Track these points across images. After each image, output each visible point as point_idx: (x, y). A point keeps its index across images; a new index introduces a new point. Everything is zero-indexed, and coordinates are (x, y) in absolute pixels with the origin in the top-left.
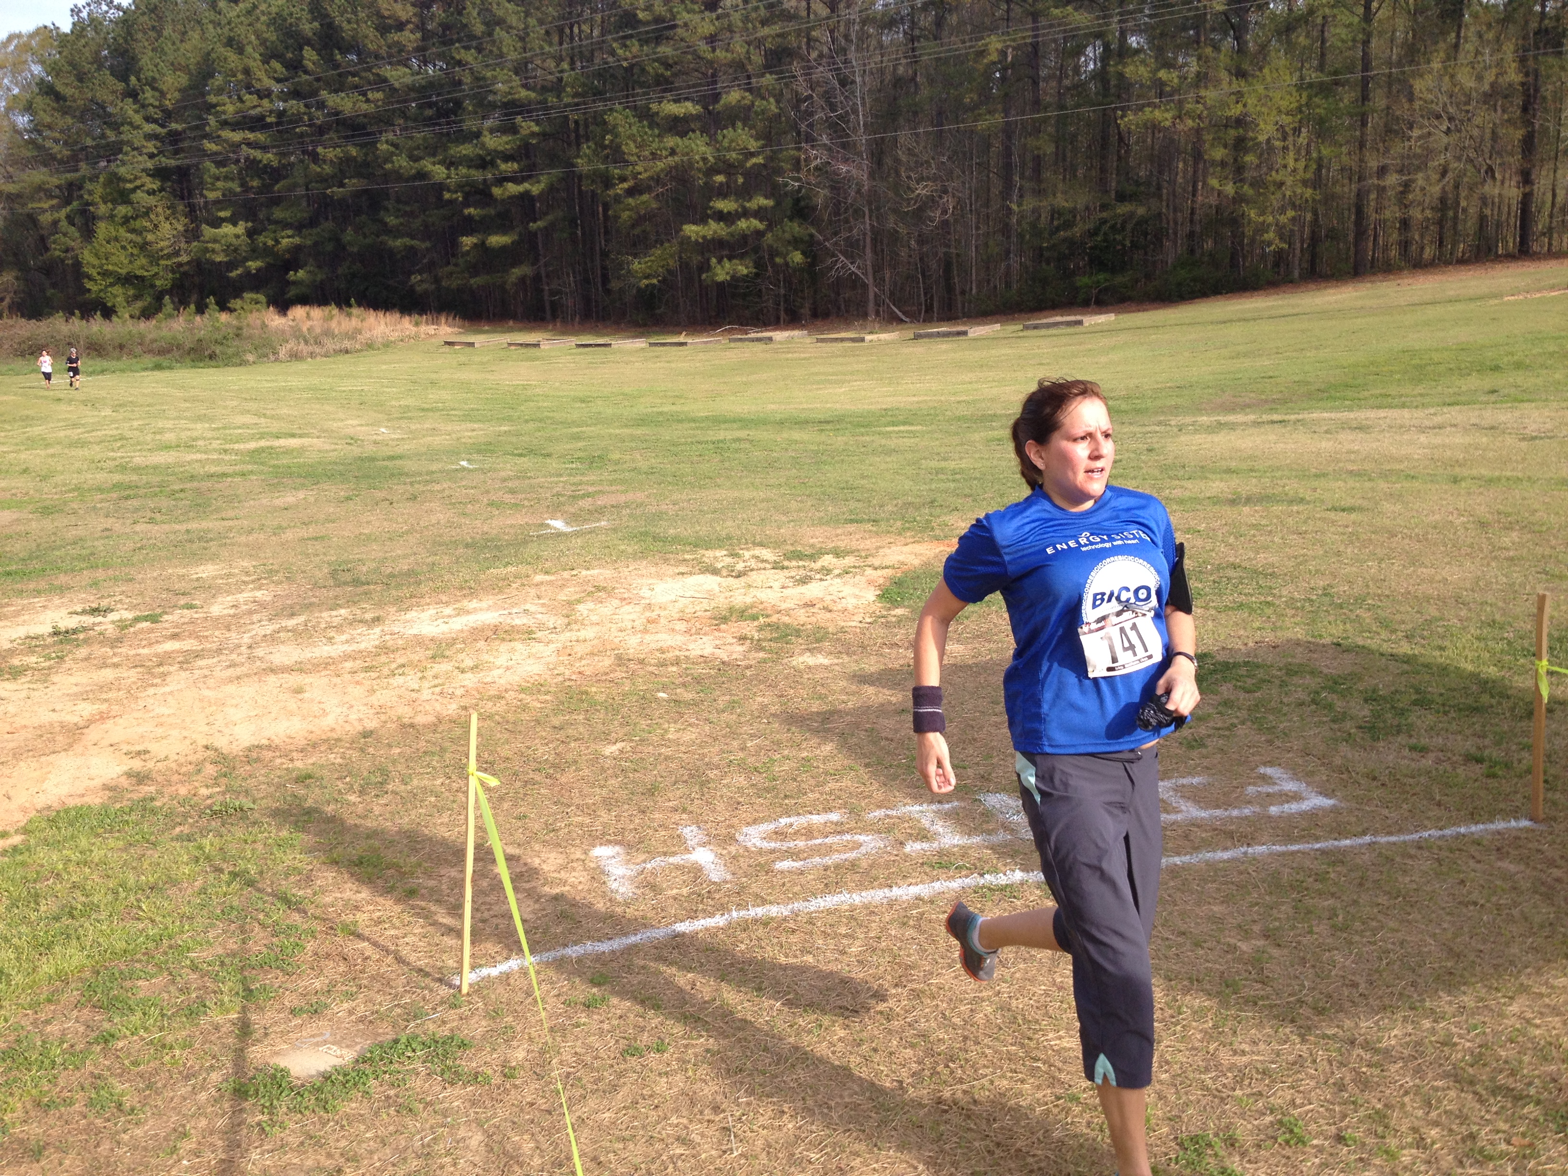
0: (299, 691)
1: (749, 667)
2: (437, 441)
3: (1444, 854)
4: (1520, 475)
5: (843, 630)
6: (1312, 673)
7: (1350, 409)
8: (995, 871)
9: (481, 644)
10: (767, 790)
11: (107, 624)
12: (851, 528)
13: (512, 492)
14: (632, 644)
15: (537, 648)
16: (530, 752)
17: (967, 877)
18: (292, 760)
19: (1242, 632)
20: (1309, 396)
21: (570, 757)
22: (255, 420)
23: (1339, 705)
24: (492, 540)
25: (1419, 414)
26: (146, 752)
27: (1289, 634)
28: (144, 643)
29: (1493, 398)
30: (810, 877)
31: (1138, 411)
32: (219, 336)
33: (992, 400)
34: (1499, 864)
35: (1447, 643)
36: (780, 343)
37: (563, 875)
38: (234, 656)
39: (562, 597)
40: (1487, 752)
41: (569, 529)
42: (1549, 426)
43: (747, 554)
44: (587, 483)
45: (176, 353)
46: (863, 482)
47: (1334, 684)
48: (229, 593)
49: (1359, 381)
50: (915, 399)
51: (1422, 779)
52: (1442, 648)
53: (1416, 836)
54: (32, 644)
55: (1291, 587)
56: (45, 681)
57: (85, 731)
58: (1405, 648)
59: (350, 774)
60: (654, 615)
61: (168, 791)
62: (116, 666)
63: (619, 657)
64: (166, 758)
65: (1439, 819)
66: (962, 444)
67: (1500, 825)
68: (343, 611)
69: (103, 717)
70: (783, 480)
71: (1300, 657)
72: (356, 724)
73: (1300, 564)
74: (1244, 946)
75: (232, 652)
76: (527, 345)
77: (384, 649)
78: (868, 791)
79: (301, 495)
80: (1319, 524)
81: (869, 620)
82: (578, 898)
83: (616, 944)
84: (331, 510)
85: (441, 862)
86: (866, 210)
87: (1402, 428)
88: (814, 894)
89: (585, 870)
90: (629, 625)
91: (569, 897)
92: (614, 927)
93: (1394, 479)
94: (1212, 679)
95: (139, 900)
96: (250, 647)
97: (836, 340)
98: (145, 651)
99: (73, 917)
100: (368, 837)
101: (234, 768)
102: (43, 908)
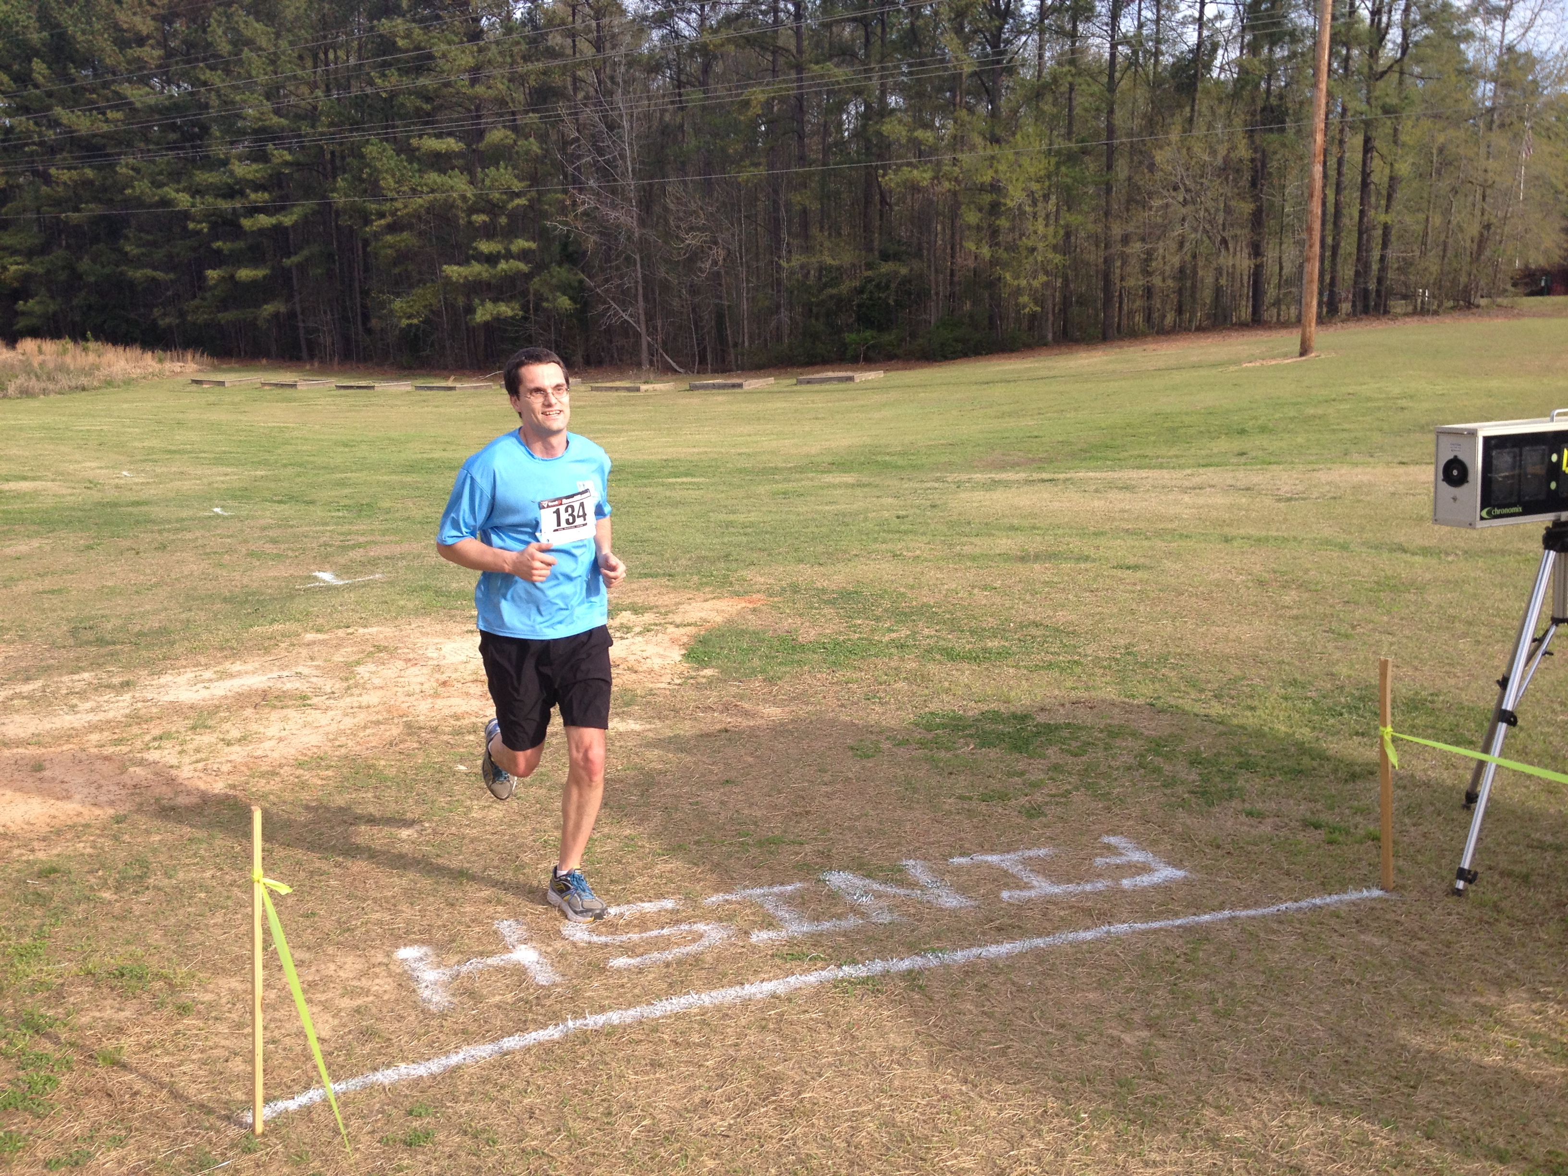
0: (34, 769)
2: (187, 485)
4: (1286, 535)
5: (651, 692)
6: (1133, 734)
7: (1113, 469)
8: (852, 961)
9: (249, 712)
12: (647, 582)
13: (274, 541)
14: (422, 709)
15: (313, 716)
16: (315, 836)
17: (823, 969)
18: (32, 851)
19: (1057, 692)
20: (1073, 455)
21: (362, 841)
23: (1167, 769)
24: (253, 594)
25: (1179, 474)
27: (1102, 694)
29: (1243, 459)
30: (650, 977)
31: (914, 467)
33: (773, 453)
35: (1256, 703)
37: (364, 982)
39: (338, 658)
40: (1322, 817)
41: (341, 583)
42: (1299, 488)
44: (357, 533)
46: (653, 535)
47: (1157, 745)
49: (1118, 442)
50: (696, 450)
51: (1266, 847)
52: (1252, 708)
53: (1273, 909)
55: (1094, 646)
58: (1216, 709)
59: (103, 866)
60: (443, 677)
63: (408, 725)
65: (1289, 888)
66: (748, 497)
67: (1353, 895)
68: (86, 675)
71: (1118, 718)
72: (105, 806)
73: (1099, 622)
74: (1128, 1038)
76: (282, 386)
77: (135, 718)
78: (702, 872)
79: (35, 543)
80: (1108, 581)
81: (678, 681)
82: (385, 1010)
83: (435, 1066)
84: (70, 560)
85: (218, 971)
86: (638, 257)
87: (1166, 488)
88: (658, 996)
89: (390, 976)
90: (418, 689)
91: (374, 1010)
92: (430, 1045)
93: (1169, 538)
94: (1037, 742)
97: (611, 389)
100: (128, 942)
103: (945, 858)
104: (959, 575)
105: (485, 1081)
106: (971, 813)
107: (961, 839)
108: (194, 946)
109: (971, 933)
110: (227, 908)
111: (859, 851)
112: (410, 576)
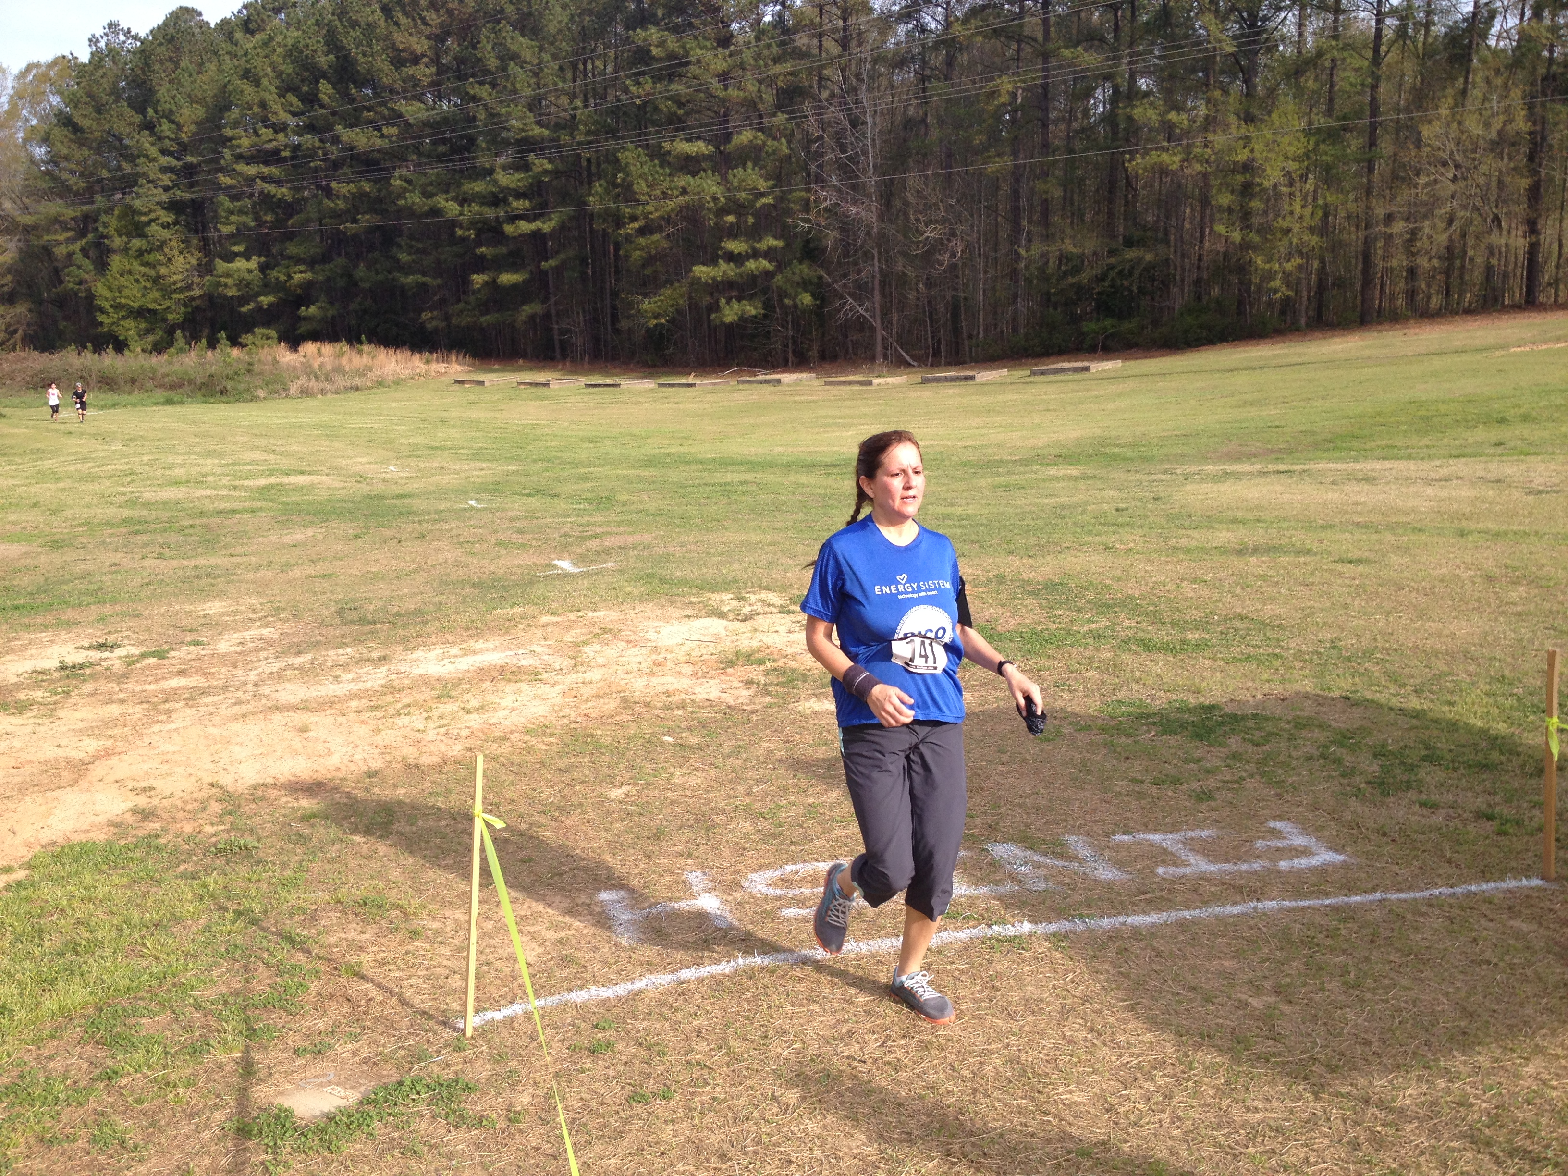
0: (304, 729)
1: (754, 712)
2: (446, 480)
3: (1456, 911)
4: (1527, 529)
6: (1320, 726)
7: (1356, 460)
8: (1003, 922)
9: (487, 684)
10: (773, 836)
11: (114, 659)
13: (520, 532)
14: (639, 686)
15: (543, 689)
16: (535, 794)
17: (974, 927)
19: (1250, 684)
20: (1316, 446)
21: (575, 800)
22: (265, 456)
23: (1348, 759)
24: (499, 580)
25: (1426, 465)
26: (152, 789)
27: (1297, 687)
28: (150, 679)
29: (1499, 450)
31: (1144, 459)
32: (230, 372)
33: (999, 446)
34: (1512, 923)
35: (1456, 698)
36: (788, 385)
38: (240, 694)
39: (568, 638)
40: (1497, 809)
41: (578, 570)
42: (1555, 480)
43: (753, 598)
44: (595, 524)
45: (187, 388)
47: (1344, 738)
48: (236, 630)
49: (1365, 432)
51: (1433, 836)
52: (1451, 704)
53: (1426, 894)
54: (38, 678)
55: (1298, 639)
56: (51, 716)
57: (90, 766)
58: (1414, 703)
59: (355, 814)
60: (660, 658)
61: (173, 828)
62: (122, 701)
63: (625, 700)
64: (172, 795)
65: (1450, 877)
66: (969, 490)
67: (1512, 884)
68: (349, 650)
69: (108, 753)
70: (790, 524)
71: (1308, 710)
72: (361, 763)
73: (1307, 616)
74: (1255, 1002)
75: (238, 689)
76: (537, 385)
77: (390, 688)
79: (310, 532)
80: (1326, 575)
82: (582, 942)
83: (622, 990)
84: (340, 547)
85: (445, 903)
86: (875, 252)
87: (1409, 480)
89: (590, 914)
90: (636, 667)
91: (574, 942)
92: (619, 973)
93: (1400, 531)
94: (1220, 731)
95: (143, 937)
96: (256, 685)
97: (844, 383)
98: (152, 687)
99: (77, 954)
100: (372, 878)
101: (239, 806)
102: (47, 944)
103: (1109, 834)
104: (1169, 567)
105: (661, 1004)
106: (1140, 795)
107: (1127, 819)
108: (426, 882)
109: (1121, 903)
111: (1025, 825)
112: (639, 565)
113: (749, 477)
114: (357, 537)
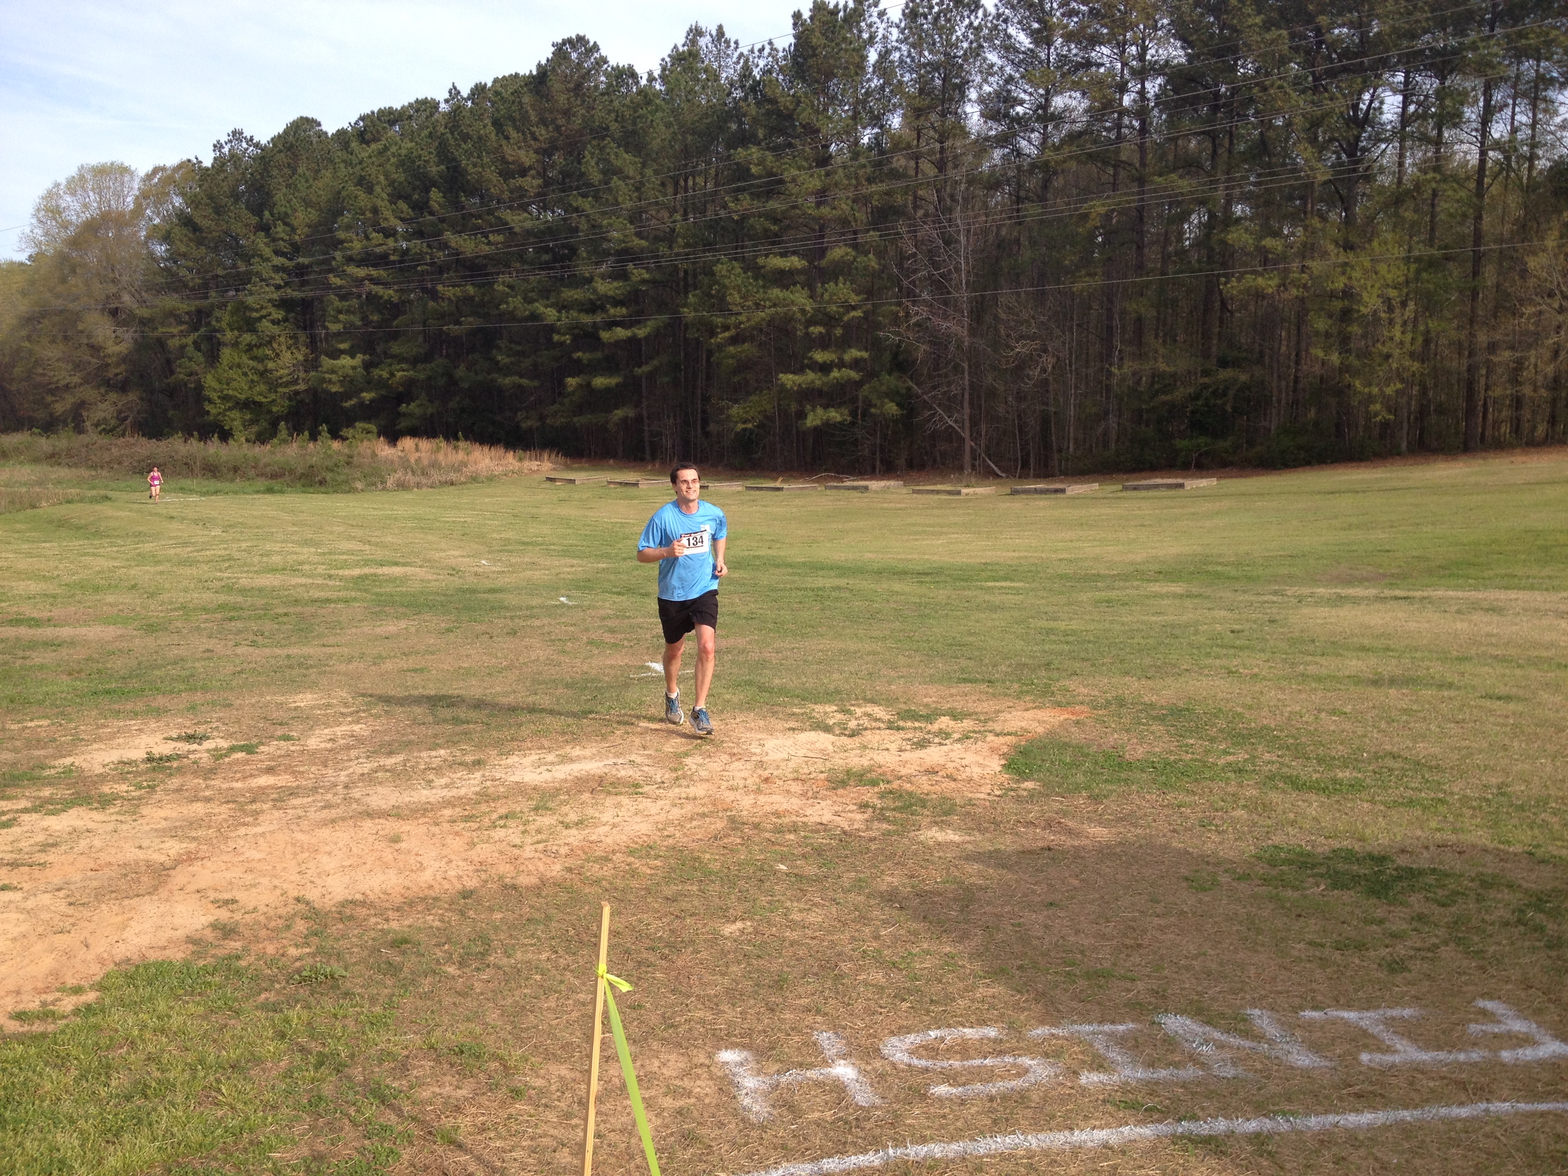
0: (395, 839)
1: (872, 839)
2: (537, 575)
5: (970, 802)
6: (1510, 886)
7: (1477, 588)
8: (1193, 1116)
9: (586, 796)
11: (201, 752)
12: (967, 688)
13: (612, 631)
14: (745, 805)
15: (645, 804)
17: (1159, 1121)
18: (387, 920)
19: (1419, 833)
20: (1430, 572)
21: (686, 935)
22: (361, 547)
23: (1551, 928)
24: (593, 681)
25: (1554, 597)
26: (234, 901)
27: (1473, 838)
28: (238, 775)
30: (973, 1110)
31: (1249, 578)
32: (329, 463)
33: (1096, 559)
36: (876, 492)
37: (687, 1083)
38: (329, 796)
39: (668, 748)
43: (859, 711)
45: (287, 478)
46: (971, 639)
47: (1539, 901)
48: (327, 725)
49: (1482, 560)
50: (1016, 554)
54: (124, 770)
55: (1461, 784)
56: (134, 813)
57: (171, 872)
59: (449, 940)
60: (766, 774)
61: (253, 948)
62: (208, 800)
63: (732, 820)
64: (255, 909)
66: (1070, 604)
68: (442, 752)
69: (190, 858)
70: (887, 633)
71: (1491, 867)
72: (455, 881)
73: (1464, 758)
75: (328, 791)
76: (626, 484)
77: (484, 797)
78: (1026, 1001)
79: (403, 624)
80: (1475, 712)
81: (998, 793)
82: (706, 1114)
84: (432, 641)
85: (550, 1056)
86: (966, 365)
87: (1539, 612)
88: (982, 1132)
89: (712, 1079)
90: (741, 783)
91: (695, 1113)
92: (750, 1157)
93: (1545, 667)
94: (1398, 887)
95: (218, 1081)
96: (346, 787)
97: (932, 492)
98: (238, 785)
99: (146, 1097)
100: (469, 1020)
101: (326, 926)
102: (114, 1083)
103: (1296, 1009)
104: (1304, 696)
106: (1324, 962)
107: (1314, 991)
108: (528, 1029)
109: (1326, 1097)
110: (560, 992)
111: (1198, 993)
112: (735, 670)
113: (842, 582)
114: (449, 630)
